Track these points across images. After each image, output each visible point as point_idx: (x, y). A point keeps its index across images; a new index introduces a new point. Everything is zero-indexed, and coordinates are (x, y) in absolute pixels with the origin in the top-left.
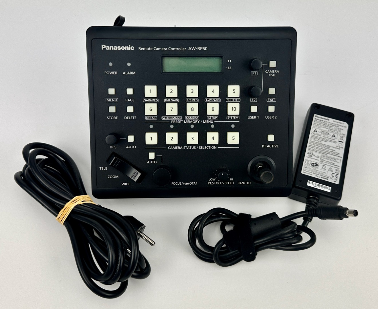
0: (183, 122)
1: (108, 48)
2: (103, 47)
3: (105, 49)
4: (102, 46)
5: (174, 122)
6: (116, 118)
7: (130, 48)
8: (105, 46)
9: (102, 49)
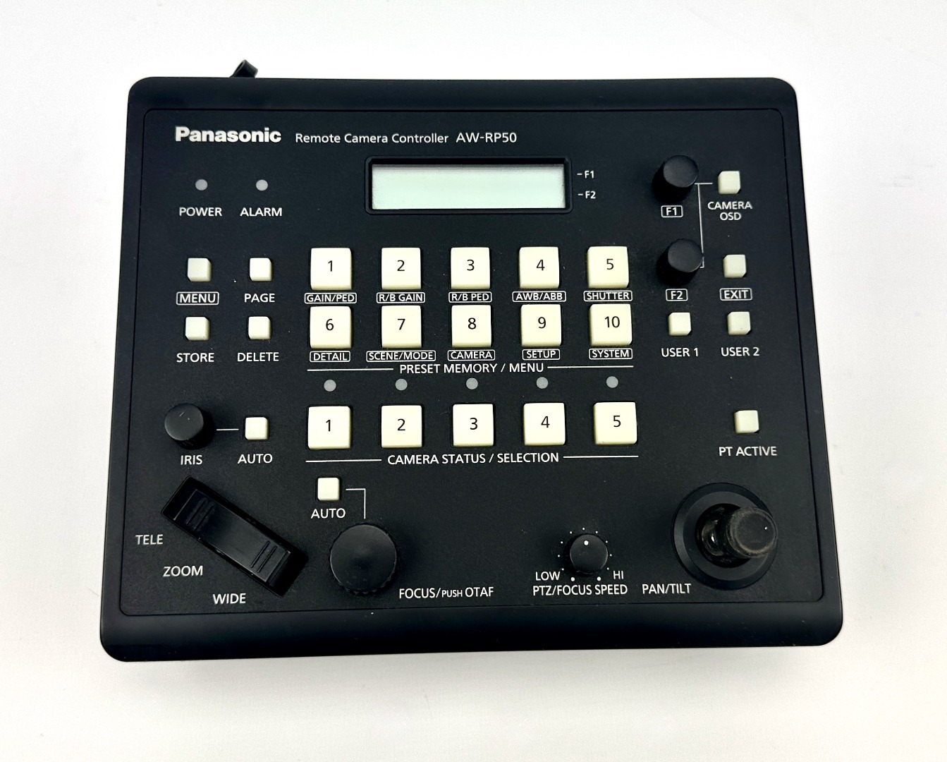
0: (441, 368)
1: (197, 136)
2: (181, 133)
3: (185, 139)
4: (178, 129)
5: (409, 368)
7: (269, 136)
8: (186, 130)
9: (178, 139)
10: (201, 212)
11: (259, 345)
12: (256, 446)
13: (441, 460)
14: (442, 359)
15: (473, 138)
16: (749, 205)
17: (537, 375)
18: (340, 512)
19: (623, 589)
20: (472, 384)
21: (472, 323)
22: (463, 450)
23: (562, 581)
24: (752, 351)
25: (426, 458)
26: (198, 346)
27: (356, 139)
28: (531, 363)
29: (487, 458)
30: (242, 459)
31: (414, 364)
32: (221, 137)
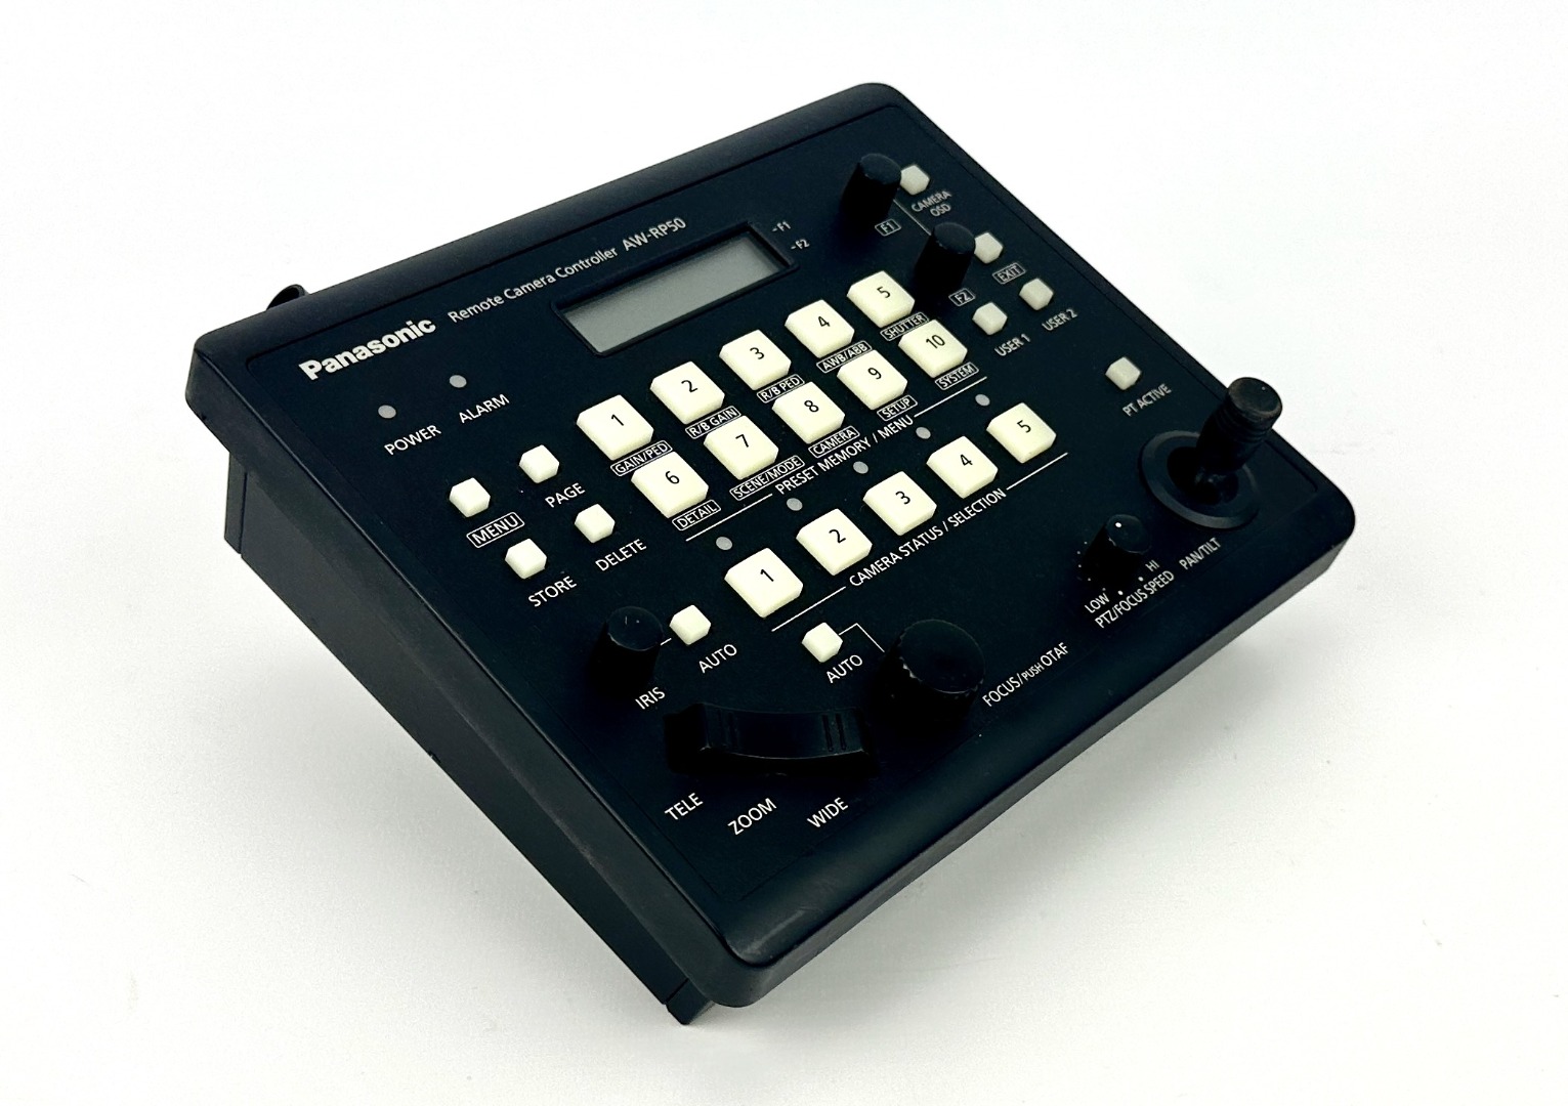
0: (817, 468)
1: (333, 365)
2: (310, 369)
3: (322, 373)
4: (304, 366)
5: (787, 485)
6: (566, 583)
7: (420, 329)
8: (314, 363)
10: (413, 439)
11: (613, 541)
13: (901, 554)
14: (811, 460)
15: (640, 240)
16: (947, 193)
20: (861, 467)
21: (812, 406)
22: (913, 533)
24: (1069, 315)
25: (886, 560)
26: (546, 577)
27: (519, 292)
28: (896, 419)
29: (942, 528)
30: (703, 666)
31: (787, 478)
32: (362, 353)
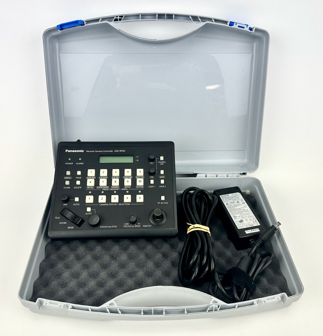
0: (110, 189)
1: (69, 151)
2: (66, 151)
3: (67, 152)
4: (66, 150)
5: (104, 189)
6: (69, 188)
7: (82, 151)
8: (68, 150)
9: (66, 152)
10: (69, 164)
11: (78, 186)
12: (77, 202)
13: (109, 205)
14: (110, 188)
15: (117, 151)
16: (165, 162)
17: (127, 190)
18: (91, 214)
19: (140, 226)
20: (115, 192)
21: (115, 182)
22: (113, 203)
23: (129, 225)
24: (164, 186)
25: (106, 204)
26: (68, 186)
27: (97, 151)
28: (126, 188)
29: (117, 204)
30: (74, 204)
32: (73, 151)
